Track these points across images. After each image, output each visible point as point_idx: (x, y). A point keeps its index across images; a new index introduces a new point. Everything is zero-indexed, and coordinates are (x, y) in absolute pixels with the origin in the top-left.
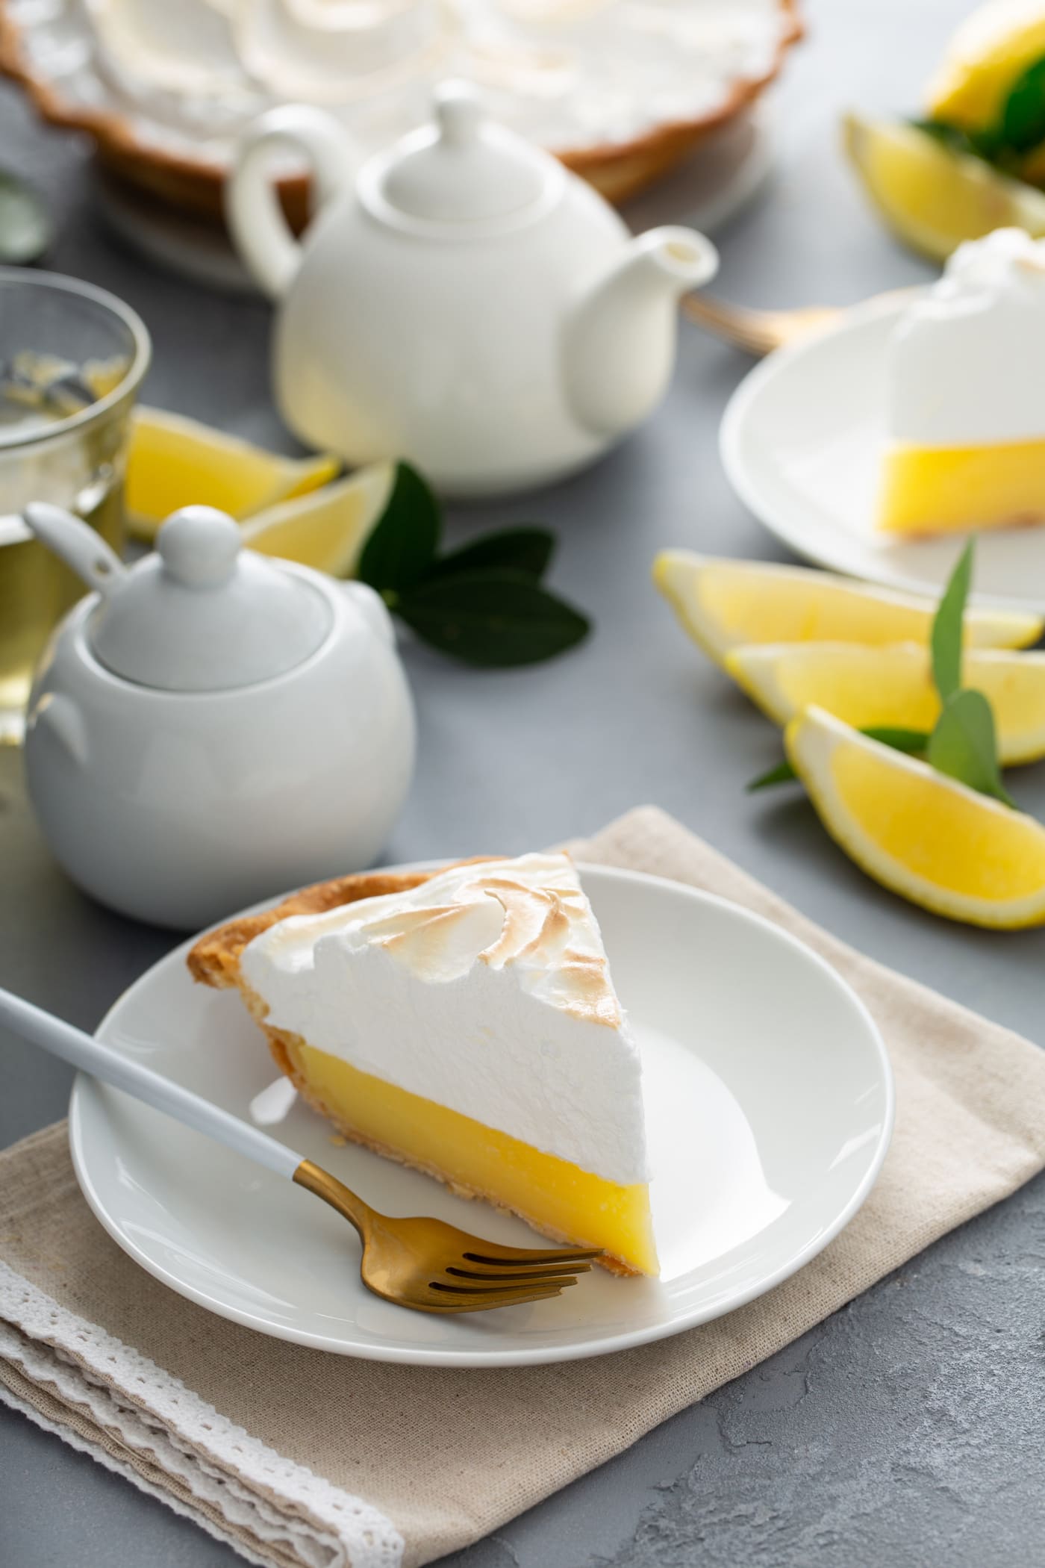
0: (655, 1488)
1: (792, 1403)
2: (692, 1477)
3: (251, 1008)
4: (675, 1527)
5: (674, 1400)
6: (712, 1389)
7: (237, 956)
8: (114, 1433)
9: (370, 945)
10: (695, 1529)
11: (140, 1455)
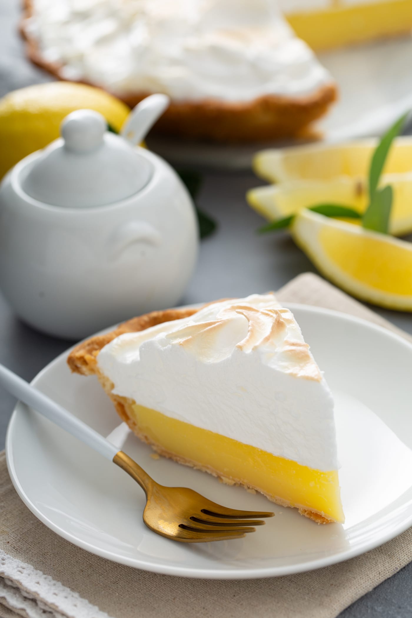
3: (104, 385)
5: (357, 591)
6: (377, 584)
7: (95, 357)
9: (172, 345)
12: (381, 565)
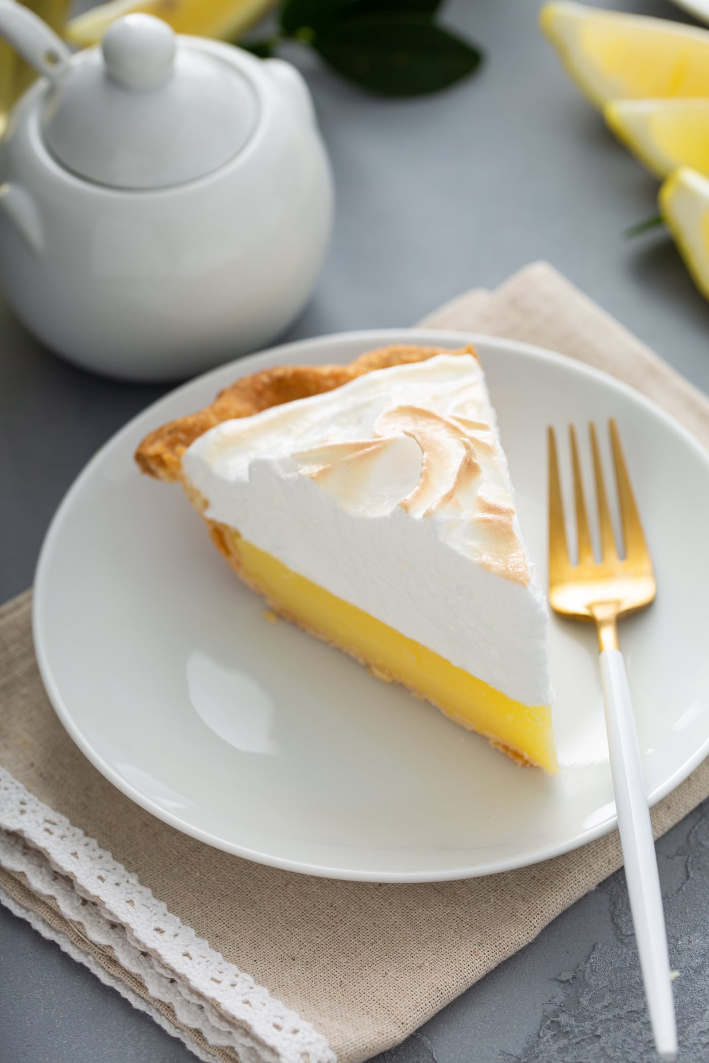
0: (556, 980)
1: (675, 889)
2: (588, 970)
3: (192, 500)
4: (574, 1023)
5: (572, 893)
7: (180, 457)
8: (78, 926)
9: (300, 475)
10: (592, 1025)
11: (102, 950)
12: (612, 847)
